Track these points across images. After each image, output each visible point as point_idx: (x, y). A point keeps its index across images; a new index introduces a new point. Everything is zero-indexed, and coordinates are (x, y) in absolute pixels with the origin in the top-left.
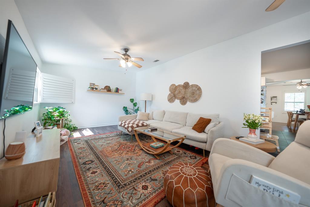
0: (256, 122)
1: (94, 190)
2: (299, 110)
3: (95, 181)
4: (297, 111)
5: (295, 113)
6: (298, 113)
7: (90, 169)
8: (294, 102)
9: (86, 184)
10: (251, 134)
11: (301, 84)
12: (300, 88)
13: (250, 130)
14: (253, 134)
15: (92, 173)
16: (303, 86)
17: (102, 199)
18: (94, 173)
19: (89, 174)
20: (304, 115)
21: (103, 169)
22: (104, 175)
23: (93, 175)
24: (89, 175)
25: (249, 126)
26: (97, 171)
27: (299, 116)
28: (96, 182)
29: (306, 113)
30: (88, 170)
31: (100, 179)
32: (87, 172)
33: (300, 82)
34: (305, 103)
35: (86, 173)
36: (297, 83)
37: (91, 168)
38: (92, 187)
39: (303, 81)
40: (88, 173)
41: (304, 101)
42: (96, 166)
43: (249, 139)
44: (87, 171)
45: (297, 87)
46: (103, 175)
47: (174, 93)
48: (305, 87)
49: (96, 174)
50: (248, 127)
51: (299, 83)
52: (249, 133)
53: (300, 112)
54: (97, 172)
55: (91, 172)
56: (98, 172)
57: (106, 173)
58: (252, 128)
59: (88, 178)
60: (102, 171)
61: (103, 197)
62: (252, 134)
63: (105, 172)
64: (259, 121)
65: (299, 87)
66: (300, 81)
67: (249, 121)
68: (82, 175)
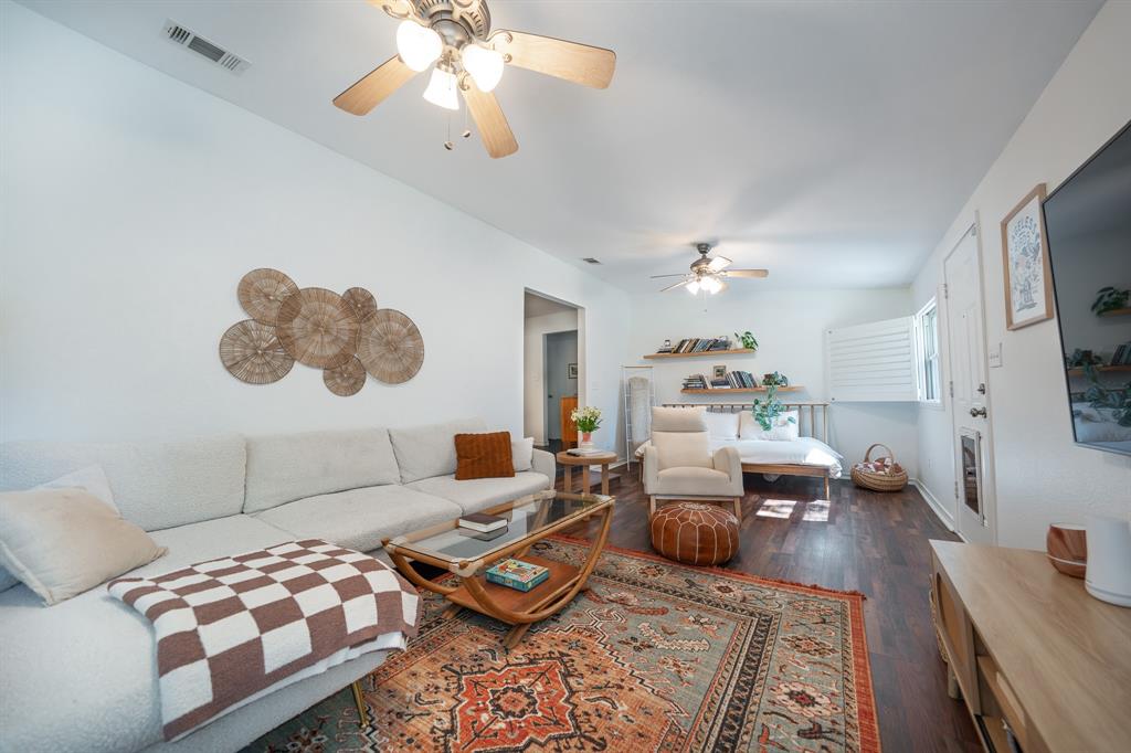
1: (832, 651)
3: (819, 668)
7: (807, 726)
9: (849, 678)
15: (812, 702)
17: (824, 626)
18: (804, 699)
19: (823, 711)
21: (758, 690)
22: (775, 665)
23: (810, 691)
24: (825, 700)
26: (786, 697)
28: (815, 663)
30: (820, 727)
31: (798, 663)
32: (829, 725)
35: (833, 722)
37: (802, 733)
38: (833, 658)
40: (825, 712)
42: (772, 726)
44: (826, 725)
46: (777, 669)
47: (279, 329)
49: (799, 688)
54: (791, 695)
55: (811, 712)
56: (786, 690)
57: (765, 668)
59: (833, 694)
60: (770, 680)
61: (819, 627)
63: (764, 674)
68: (852, 721)
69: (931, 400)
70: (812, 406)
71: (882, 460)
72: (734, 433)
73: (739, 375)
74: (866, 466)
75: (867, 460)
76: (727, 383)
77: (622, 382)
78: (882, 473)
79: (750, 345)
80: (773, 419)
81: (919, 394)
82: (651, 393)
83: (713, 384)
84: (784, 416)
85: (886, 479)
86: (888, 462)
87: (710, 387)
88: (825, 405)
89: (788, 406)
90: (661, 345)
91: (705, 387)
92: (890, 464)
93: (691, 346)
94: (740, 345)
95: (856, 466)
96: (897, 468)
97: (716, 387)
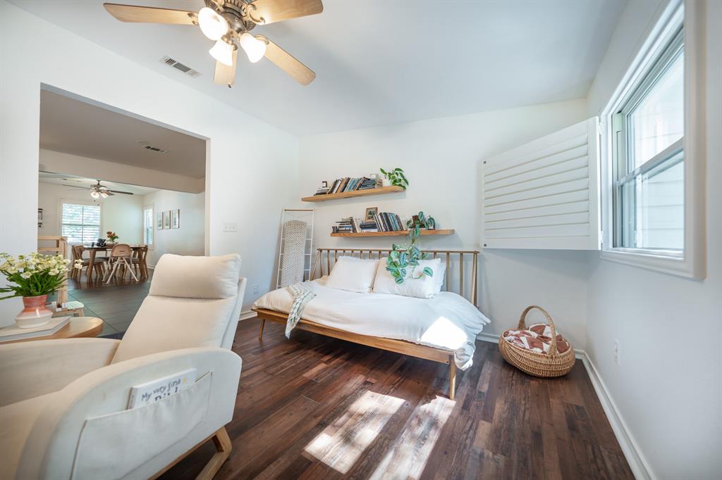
0: (50, 273)
2: (96, 242)
4: (93, 244)
5: (90, 247)
6: (95, 246)
8: (83, 226)
10: (29, 311)
11: (98, 188)
12: (96, 196)
13: (25, 301)
14: (37, 310)
16: (102, 195)
20: (105, 250)
25: (19, 292)
27: (97, 252)
29: (108, 245)
33: (96, 184)
34: (101, 227)
36: (92, 186)
39: (102, 183)
41: (99, 224)
43: (23, 327)
45: (92, 194)
48: (104, 196)
50: (17, 295)
51: (95, 186)
52: (24, 311)
53: (98, 245)
58: (36, 293)
62: (35, 310)
64: (59, 269)
65: (94, 194)
66: (95, 182)
67: (26, 276)
69: (620, 250)
70: (461, 253)
71: (540, 329)
72: (368, 284)
73: (386, 216)
74: (518, 338)
75: (522, 325)
76: (374, 226)
77: (281, 224)
78: (538, 351)
79: (399, 182)
80: (408, 269)
81: (600, 239)
82: (308, 236)
83: (363, 227)
84: (423, 264)
85: (544, 361)
86: (548, 332)
87: (359, 230)
88: (476, 253)
89: (435, 253)
90: (320, 187)
91: (354, 230)
92: (550, 336)
93: (343, 185)
94: (387, 183)
95: (506, 334)
96: (561, 345)
97: (365, 231)
